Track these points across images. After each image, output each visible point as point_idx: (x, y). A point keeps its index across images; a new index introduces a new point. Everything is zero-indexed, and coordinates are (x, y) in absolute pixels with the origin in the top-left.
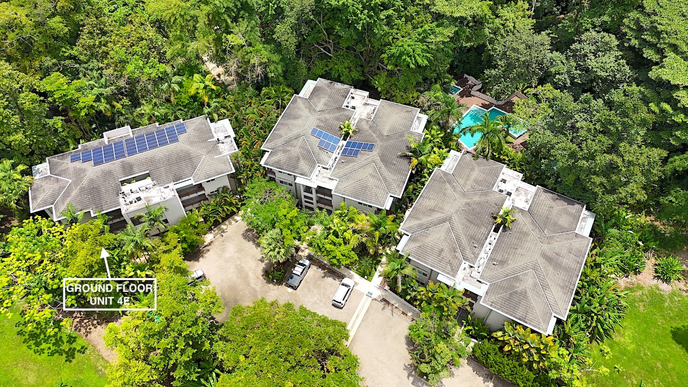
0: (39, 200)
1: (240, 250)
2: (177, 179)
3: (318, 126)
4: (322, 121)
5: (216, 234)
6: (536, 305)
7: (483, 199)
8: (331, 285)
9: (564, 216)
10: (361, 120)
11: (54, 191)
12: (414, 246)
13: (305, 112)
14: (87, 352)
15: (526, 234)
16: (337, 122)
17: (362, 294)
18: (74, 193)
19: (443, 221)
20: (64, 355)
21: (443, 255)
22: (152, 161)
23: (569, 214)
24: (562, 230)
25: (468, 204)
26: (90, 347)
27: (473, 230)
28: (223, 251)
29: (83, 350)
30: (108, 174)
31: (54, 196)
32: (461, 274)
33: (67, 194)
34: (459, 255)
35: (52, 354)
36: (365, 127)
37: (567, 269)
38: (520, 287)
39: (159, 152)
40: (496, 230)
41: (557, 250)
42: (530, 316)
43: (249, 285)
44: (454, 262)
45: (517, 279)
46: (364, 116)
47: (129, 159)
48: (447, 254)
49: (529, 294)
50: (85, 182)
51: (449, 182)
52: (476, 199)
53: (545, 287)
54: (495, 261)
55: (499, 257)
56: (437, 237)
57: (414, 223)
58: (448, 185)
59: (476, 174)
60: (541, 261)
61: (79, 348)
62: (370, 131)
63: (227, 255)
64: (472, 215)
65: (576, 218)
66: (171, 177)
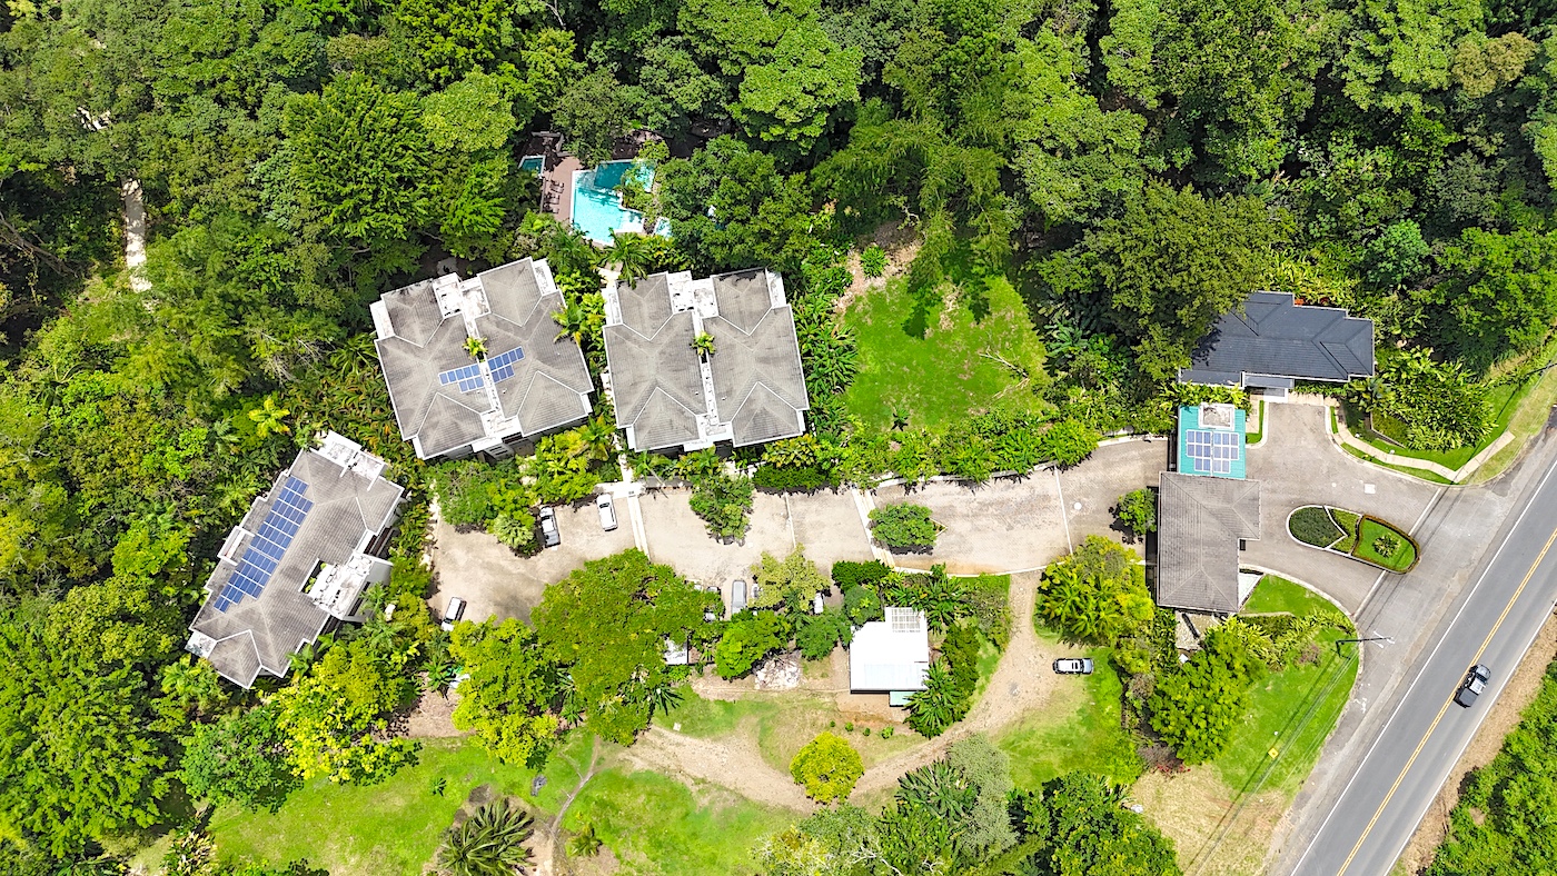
0: (241, 672)
1: (469, 549)
2: (354, 543)
3: (442, 369)
4: (440, 358)
5: (429, 552)
6: (779, 415)
7: (672, 334)
8: (589, 513)
9: (754, 297)
10: (478, 321)
11: (245, 653)
12: (643, 435)
13: (410, 360)
14: (423, 745)
15: (732, 346)
16: (456, 346)
17: (624, 499)
18: (269, 638)
19: (652, 389)
20: (407, 764)
21: (675, 424)
22: (309, 547)
23: (756, 292)
24: (760, 314)
25: (662, 353)
26: (421, 740)
27: (684, 377)
28: (453, 562)
29: (418, 747)
30: (281, 596)
31: (251, 656)
32: (701, 431)
33: (263, 646)
34: (689, 413)
35: (394, 772)
36: (491, 328)
37: (786, 357)
38: (757, 408)
39: (306, 530)
40: (704, 360)
41: (767, 345)
42: (780, 428)
43: (510, 574)
44: (689, 424)
45: (750, 401)
46: (477, 313)
47: (283, 563)
48: (678, 422)
49: (768, 409)
50: (267, 621)
51: (628, 338)
52: (666, 340)
53: (777, 390)
54: (724, 395)
55: (724, 389)
56: (658, 413)
57: (627, 410)
58: (629, 343)
59: (647, 308)
60: (759, 368)
61: (412, 749)
62: (502, 331)
63: (462, 563)
64: (673, 363)
65: (765, 290)
66: (345, 545)
